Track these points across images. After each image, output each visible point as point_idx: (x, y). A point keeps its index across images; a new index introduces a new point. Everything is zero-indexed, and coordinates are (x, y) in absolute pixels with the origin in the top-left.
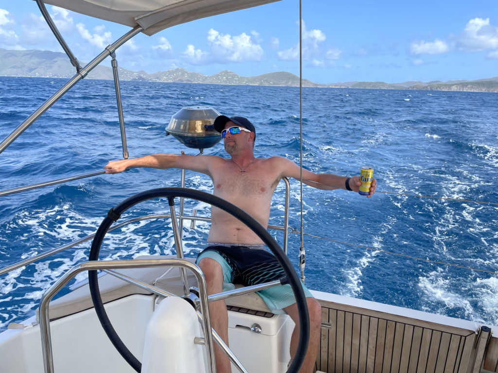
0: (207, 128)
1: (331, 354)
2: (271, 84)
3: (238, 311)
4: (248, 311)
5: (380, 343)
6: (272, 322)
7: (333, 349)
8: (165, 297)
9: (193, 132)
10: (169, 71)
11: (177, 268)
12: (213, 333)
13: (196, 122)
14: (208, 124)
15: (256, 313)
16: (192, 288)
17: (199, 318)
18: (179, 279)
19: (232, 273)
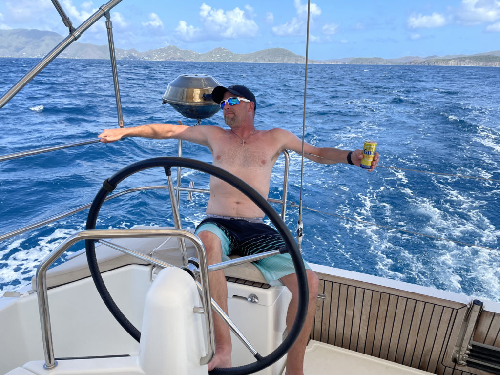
0: (205, 97)
1: (325, 324)
2: (266, 61)
3: (235, 282)
4: (245, 282)
5: (374, 314)
6: (269, 293)
7: (326, 319)
8: (163, 268)
9: (190, 101)
10: (160, 49)
11: (175, 239)
12: (212, 303)
13: (194, 90)
14: (206, 93)
15: (253, 284)
16: (190, 259)
17: (198, 288)
18: (178, 249)
19: (230, 246)
